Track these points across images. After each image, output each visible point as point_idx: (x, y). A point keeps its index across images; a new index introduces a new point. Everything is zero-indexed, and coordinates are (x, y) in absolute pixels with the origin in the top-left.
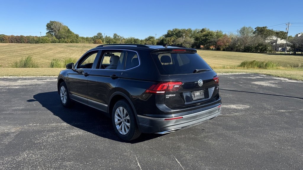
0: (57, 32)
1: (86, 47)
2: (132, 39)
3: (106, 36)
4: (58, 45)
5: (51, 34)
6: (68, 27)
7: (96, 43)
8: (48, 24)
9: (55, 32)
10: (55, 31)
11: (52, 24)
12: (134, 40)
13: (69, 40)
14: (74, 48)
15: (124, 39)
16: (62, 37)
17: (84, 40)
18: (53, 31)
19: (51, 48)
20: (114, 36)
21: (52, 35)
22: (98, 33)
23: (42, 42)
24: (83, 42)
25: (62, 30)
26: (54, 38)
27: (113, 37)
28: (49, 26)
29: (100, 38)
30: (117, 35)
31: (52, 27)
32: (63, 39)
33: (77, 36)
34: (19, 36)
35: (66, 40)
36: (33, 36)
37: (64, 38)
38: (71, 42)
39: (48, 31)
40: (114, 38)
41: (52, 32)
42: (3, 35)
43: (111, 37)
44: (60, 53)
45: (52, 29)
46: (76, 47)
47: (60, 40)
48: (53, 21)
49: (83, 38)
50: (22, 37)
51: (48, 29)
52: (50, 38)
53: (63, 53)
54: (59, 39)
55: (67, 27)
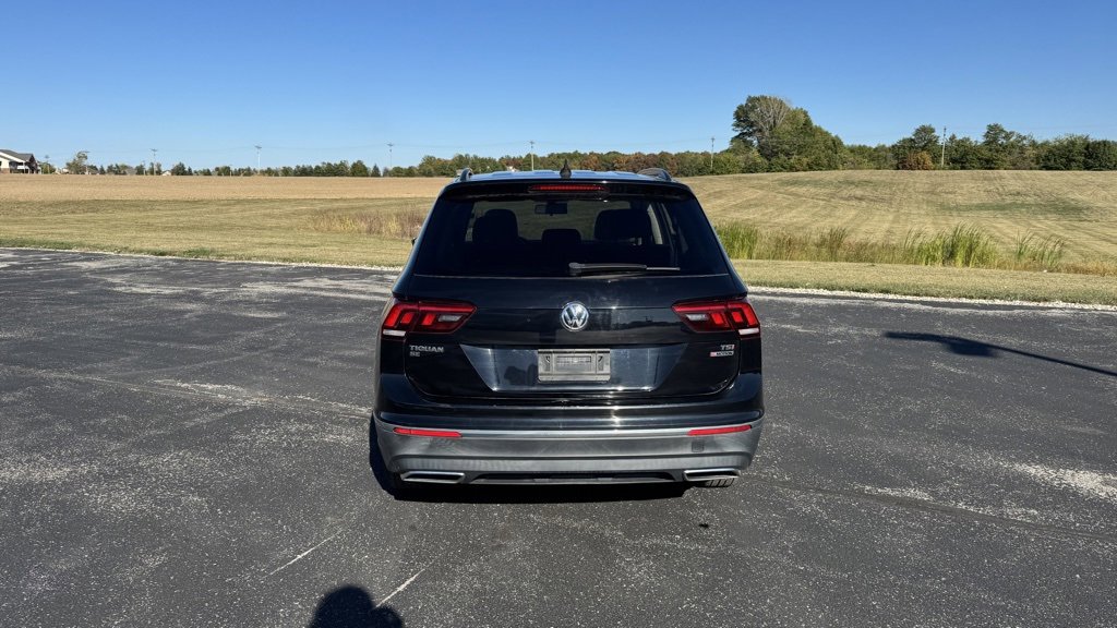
0: (767, 133)
1: (853, 183)
2: (1073, 143)
3: (953, 138)
4: (751, 179)
5: (745, 141)
6: (809, 114)
7: (904, 168)
8: (740, 108)
9: (759, 134)
10: (760, 131)
11: (754, 107)
12: (1087, 148)
13: (805, 160)
14: (802, 190)
15: (1034, 144)
16: (782, 151)
17: (859, 158)
18: (755, 131)
19: (720, 192)
20: (986, 136)
21: (749, 145)
22: (918, 127)
23: (712, 173)
24: (857, 166)
25: (784, 126)
26: (754, 154)
27: (981, 140)
28: (742, 116)
29: (923, 148)
30: (1002, 131)
31: (753, 117)
32: (783, 157)
33: (836, 144)
34: (654, 155)
35: (792, 161)
36: (696, 154)
37: (787, 154)
38: (811, 169)
39: (737, 134)
40: (988, 143)
41: (750, 134)
42: (614, 152)
43: (973, 140)
44: (745, 208)
45: (751, 126)
46: (816, 183)
47: (774, 160)
48: (757, 95)
49: (860, 151)
50: (663, 155)
51: (738, 126)
52: (741, 158)
53: (756, 205)
54: (767, 157)
55: (805, 113)
